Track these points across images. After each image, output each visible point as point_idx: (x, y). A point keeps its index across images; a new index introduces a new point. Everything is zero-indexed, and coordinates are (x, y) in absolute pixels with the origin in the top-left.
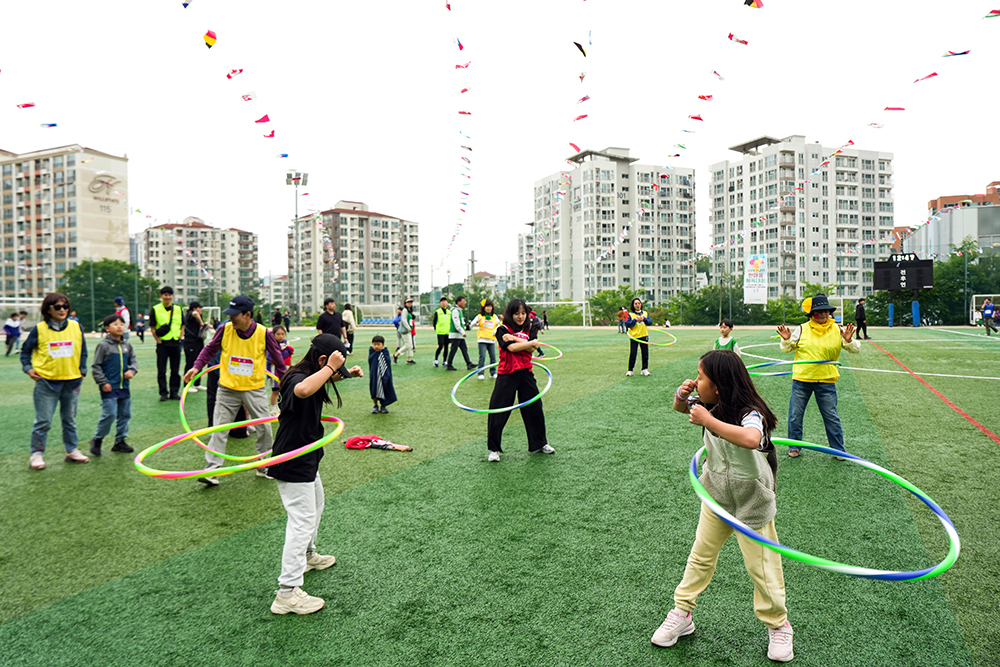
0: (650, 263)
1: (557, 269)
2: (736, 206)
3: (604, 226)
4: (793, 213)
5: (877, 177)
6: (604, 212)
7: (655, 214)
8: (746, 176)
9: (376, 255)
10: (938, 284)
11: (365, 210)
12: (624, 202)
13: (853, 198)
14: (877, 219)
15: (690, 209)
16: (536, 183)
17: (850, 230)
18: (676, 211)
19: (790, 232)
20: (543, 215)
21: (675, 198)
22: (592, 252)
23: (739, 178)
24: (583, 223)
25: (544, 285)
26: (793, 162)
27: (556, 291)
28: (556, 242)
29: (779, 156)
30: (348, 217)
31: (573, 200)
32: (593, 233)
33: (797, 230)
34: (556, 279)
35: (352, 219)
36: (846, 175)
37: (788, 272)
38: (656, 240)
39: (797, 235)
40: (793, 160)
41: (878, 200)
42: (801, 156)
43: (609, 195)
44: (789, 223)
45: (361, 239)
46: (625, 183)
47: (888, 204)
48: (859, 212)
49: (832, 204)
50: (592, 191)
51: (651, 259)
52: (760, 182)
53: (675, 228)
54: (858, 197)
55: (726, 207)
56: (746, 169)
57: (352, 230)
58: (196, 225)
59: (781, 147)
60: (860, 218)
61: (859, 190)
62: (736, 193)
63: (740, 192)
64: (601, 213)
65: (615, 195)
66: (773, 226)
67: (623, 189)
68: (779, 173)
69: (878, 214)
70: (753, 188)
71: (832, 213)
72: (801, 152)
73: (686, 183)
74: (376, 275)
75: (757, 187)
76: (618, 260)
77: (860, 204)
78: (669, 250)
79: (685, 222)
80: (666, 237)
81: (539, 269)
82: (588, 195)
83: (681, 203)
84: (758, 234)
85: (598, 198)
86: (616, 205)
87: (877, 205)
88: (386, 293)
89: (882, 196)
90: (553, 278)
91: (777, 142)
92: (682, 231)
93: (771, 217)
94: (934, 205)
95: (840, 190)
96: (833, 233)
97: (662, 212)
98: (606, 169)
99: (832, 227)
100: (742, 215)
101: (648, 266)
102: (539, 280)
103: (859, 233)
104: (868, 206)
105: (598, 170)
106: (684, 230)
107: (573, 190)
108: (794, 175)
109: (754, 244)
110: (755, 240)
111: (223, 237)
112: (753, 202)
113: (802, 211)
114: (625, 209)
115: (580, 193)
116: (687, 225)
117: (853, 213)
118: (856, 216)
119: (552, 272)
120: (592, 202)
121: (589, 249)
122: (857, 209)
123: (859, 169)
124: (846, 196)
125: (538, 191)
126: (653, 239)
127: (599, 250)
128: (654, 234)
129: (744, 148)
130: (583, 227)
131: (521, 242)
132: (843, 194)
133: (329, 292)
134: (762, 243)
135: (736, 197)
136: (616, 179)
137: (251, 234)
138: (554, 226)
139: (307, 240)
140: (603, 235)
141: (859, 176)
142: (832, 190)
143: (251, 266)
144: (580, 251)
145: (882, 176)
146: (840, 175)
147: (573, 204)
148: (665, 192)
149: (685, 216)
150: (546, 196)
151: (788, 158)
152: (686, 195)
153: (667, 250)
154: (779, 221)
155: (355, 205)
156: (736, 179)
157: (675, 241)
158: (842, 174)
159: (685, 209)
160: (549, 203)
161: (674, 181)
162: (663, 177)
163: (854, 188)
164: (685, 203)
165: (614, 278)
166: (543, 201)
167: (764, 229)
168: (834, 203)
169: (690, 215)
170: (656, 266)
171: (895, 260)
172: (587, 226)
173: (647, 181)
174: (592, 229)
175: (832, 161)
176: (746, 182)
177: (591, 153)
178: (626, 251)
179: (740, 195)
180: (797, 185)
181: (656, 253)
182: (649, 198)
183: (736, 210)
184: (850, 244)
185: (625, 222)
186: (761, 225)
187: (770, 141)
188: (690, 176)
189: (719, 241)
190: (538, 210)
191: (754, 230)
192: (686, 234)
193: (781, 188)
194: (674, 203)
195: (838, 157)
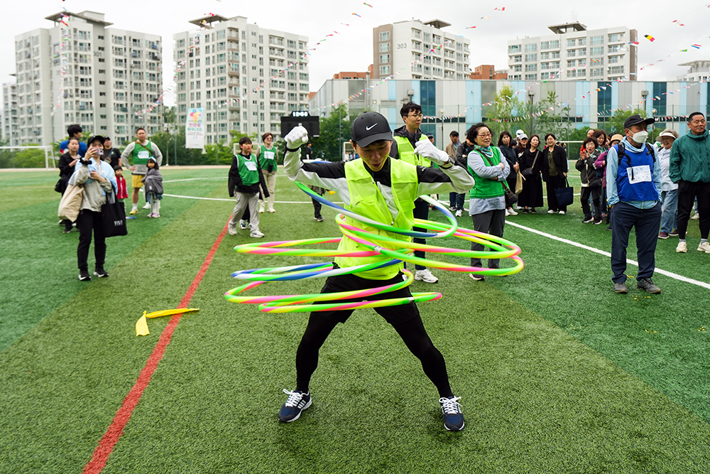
0: (124, 114)
1: (39, 117)
2: (195, 69)
3: (82, 80)
4: (238, 77)
5: (298, 54)
6: (82, 68)
7: (128, 72)
8: (202, 46)
10: (323, 134)
12: (100, 60)
13: (282, 69)
14: (298, 85)
15: (158, 69)
16: (16, 37)
17: (280, 93)
18: (146, 71)
19: (236, 92)
20: (24, 67)
21: (145, 60)
22: (71, 102)
23: (197, 46)
24: (62, 76)
25: (26, 131)
26: (238, 37)
27: (39, 137)
28: (37, 92)
29: (227, 32)
31: (53, 56)
32: (71, 85)
33: (241, 90)
34: (38, 126)
36: (276, 51)
37: (234, 124)
38: (129, 94)
39: (241, 94)
40: (238, 35)
41: (299, 71)
42: (243, 33)
43: (86, 53)
44: (235, 85)
46: (100, 43)
47: (305, 75)
48: (285, 79)
49: (266, 72)
50: (70, 49)
51: (125, 110)
52: (213, 51)
53: (145, 85)
54: (285, 68)
55: (187, 69)
56: (202, 39)
59: (229, 24)
60: (286, 84)
61: (285, 63)
62: (194, 58)
63: (197, 57)
64: (79, 68)
65: (91, 53)
66: (222, 87)
67: (100, 48)
68: (227, 45)
69: (299, 81)
70: (207, 55)
71: (267, 78)
72: (244, 30)
73: (154, 48)
75: (211, 55)
76: (96, 110)
77: (286, 73)
78: (141, 103)
79: (154, 80)
80: (137, 92)
81: (21, 116)
82: (67, 52)
83: (150, 64)
84: (212, 93)
85: (76, 55)
86: (92, 63)
87: (298, 75)
89: (301, 68)
90: (35, 125)
91: (225, 20)
92: (151, 87)
93: (222, 79)
94: (336, 77)
95: (272, 61)
96: (267, 94)
97: (134, 70)
98: (83, 30)
99: (267, 89)
100: (199, 77)
101: (122, 116)
102: (22, 127)
103: (286, 95)
104: (292, 75)
105: (75, 30)
106: (153, 87)
107: (52, 46)
108: (238, 47)
109: (209, 100)
110: (209, 97)
112: (208, 67)
113: (245, 76)
114: (101, 66)
115: (59, 49)
116: (155, 83)
117: (282, 79)
118: (284, 82)
119: (34, 120)
121: (69, 100)
122: (284, 77)
123: (285, 46)
124: (276, 67)
125: (18, 45)
126: (126, 93)
127: (77, 102)
128: (127, 89)
129: (201, 23)
130: (63, 79)
131: (5, 90)
132: (274, 65)
134: (215, 100)
135: (195, 61)
136: (92, 39)
138: (35, 78)
140: (81, 88)
141: (285, 52)
142: (266, 61)
144: (60, 101)
145: (301, 54)
146: (272, 51)
147: (53, 59)
148: (136, 54)
149: (154, 75)
150: (26, 49)
151: (234, 34)
152: (155, 58)
153: (139, 103)
154: (227, 83)
156: (194, 47)
157: (145, 96)
158: (274, 49)
159: (153, 69)
160: (29, 57)
161: (144, 45)
162: (135, 40)
163: (282, 61)
164: (154, 64)
165: (92, 127)
166: (24, 55)
167: (216, 88)
168: (268, 71)
169: (158, 75)
170: (129, 116)
171: (294, 115)
172: (66, 79)
173: (120, 43)
174: (71, 82)
175: (266, 39)
176: (203, 50)
177: (69, 14)
178: (102, 102)
179: (198, 60)
180: (240, 55)
181: (129, 105)
182: (122, 58)
183: (195, 73)
184: (280, 104)
185: (102, 77)
186: (214, 85)
187: (220, 19)
188: (158, 42)
189: (181, 97)
190: (19, 62)
191: (208, 89)
192: (154, 91)
193: (229, 57)
194: (144, 64)
195: (271, 37)
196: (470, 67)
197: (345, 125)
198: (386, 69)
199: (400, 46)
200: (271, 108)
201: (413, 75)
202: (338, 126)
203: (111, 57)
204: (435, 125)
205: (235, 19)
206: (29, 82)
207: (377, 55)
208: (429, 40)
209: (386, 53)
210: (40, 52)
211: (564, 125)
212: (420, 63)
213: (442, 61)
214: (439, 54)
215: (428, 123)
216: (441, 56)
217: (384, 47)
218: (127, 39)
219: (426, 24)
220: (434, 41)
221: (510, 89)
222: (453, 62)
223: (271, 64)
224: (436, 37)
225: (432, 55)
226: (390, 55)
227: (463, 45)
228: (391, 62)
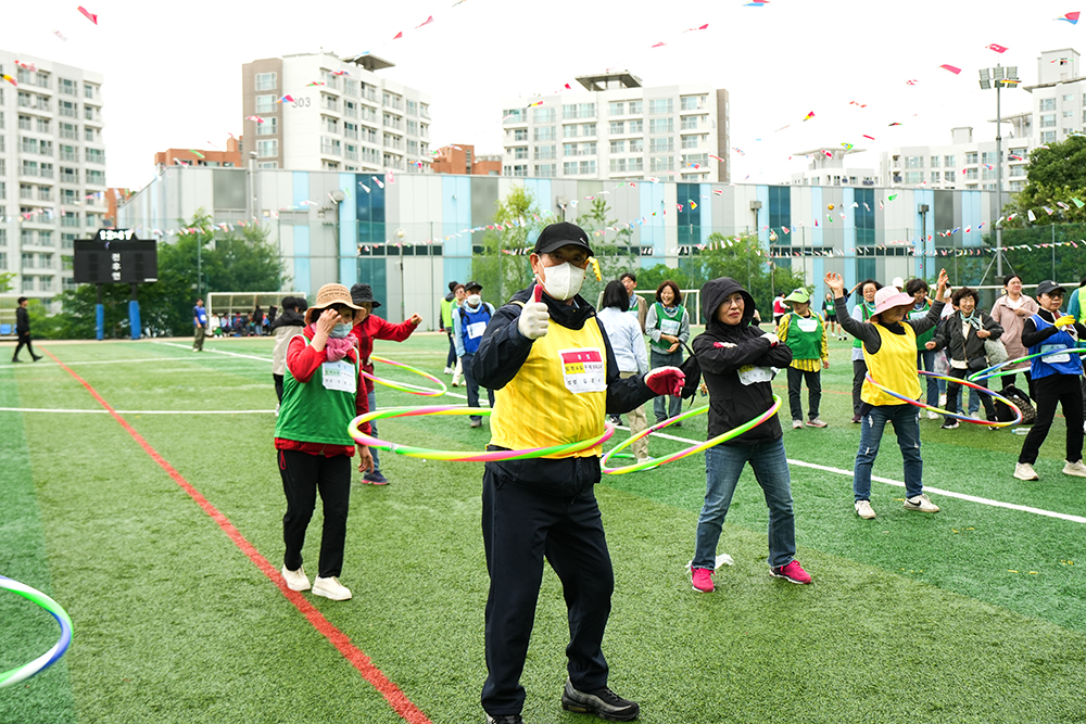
5: (81, 108)
10: (164, 276)
13: (46, 137)
14: (82, 173)
17: (41, 188)
36: (33, 100)
41: (83, 144)
47: (98, 152)
48: (54, 160)
49: (12, 142)
54: (53, 136)
60: (56, 170)
61: (54, 125)
69: (83, 165)
71: (12, 157)
77: (55, 148)
87: (82, 152)
89: (89, 138)
94: (162, 159)
95: (25, 121)
96: (14, 190)
103: (55, 193)
104: (68, 151)
117: (46, 159)
118: (50, 166)
122: (51, 154)
123: (53, 90)
124: (34, 132)
132: (29, 128)
141: (54, 102)
142: (11, 120)
145: (88, 108)
146: (24, 98)
158: (28, 95)
163: (47, 121)
168: (15, 141)
171: (103, 238)
184: (41, 210)
195: (21, 70)
197: (208, 258)
198: (270, 146)
199: (298, 103)
201: (324, 160)
202: (194, 262)
204: (384, 259)
207: (251, 118)
208: (353, 93)
209: (269, 115)
211: (623, 261)
212: (337, 137)
213: (380, 135)
214: (374, 120)
215: (371, 256)
216: (378, 125)
217: (266, 103)
219: (348, 61)
220: (363, 96)
221: (526, 194)
222: (399, 138)
223: (21, 126)
224: (366, 87)
225: (360, 122)
226: (278, 116)
227: (419, 105)
228: (278, 133)
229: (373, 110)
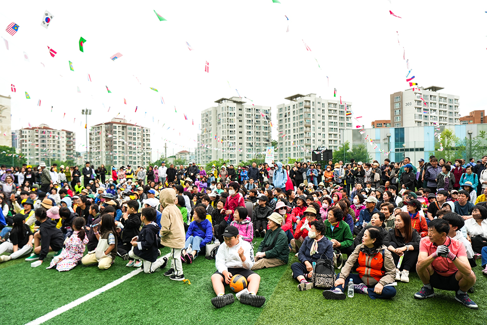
0: (251, 148)
1: (211, 150)
2: (287, 123)
3: (231, 131)
4: (310, 127)
5: (345, 112)
6: (231, 125)
7: (253, 126)
8: (291, 111)
9: (130, 143)
11: (125, 122)
12: (240, 121)
13: (335, 121)
15: (269, 124)
16: (202, 112)
17: (334, 135)
18: (263, 125)
19: (309, 135)
20: (205, 126)
21: (262, 119)
22: (225, 143)
23: (289, 111)
24: (222, 130)
25: (205, 157)
27: (210, 160)
28: (210, 138)
29: (304, 102)
30: (117, 125)
31: (218, 120)
33: (312, 134)
34: (210, 154)
35: (119, 127)
36: (332, 111)
38: (254, 138)
39: (312, 136)
40: (310, 104)
41: (346, 122)
43: (233, 118)
44: (308, 131)
45: (123, 136)
46: (240, 112)
47: (350, 124)
48: (338, 127)
49: (326, 123)
50: (225, 116)
51: (252, 146)
52: (297, 114)
53: (262, 133)
54: (338, 121)
55: (284, 124)
56: (291, 107)
57: (119, 131)
58: (45, 128)
59: (305, 98)
61: (338, 118)
62: (287, 118)
63: (289, 117)
64: (229, 126)
65: (235, 118)
66: (301, 133)
67: (240, 115)
68: (304, 110)
69: (346, 128)
70: (294, 116)
71: (327, 127)
72: (313, 101)
73: (267, 113)
74: (130, 152)
75: (296, 116)
76: (237, 146)
77: (338, 124)
78: (259, 142)
79: (267, 130)
80: (258, 137)
81: (203, 150)
82: (224, 118)
83: (265, 122)
84: (296, 136)
85: (228, 119)
86: (236, 122)
87: (345, 124)
88: (135, 161)
89: (347, 120)
90: (209, 154)
91: (304, 96)
92: (265, 134)
93: (301, 128)
94: (373, 124)
95: (330, 117)
96: (327, 135)
97: (256, 125)
98: (231, 106)
99: (327, 133)
100: (290, 127)
101: (250, 149)
102: (203, 155)
103: (338, 136)
104: (342, 124)
105: (228, 107)
107: (217, 115)
108: (310, 111)
109: (295, 140)
110: (295, 138)
111: (59, 134)
112: (294, 122)
113: (314, 126)
114: (240, 124)
115: (220, 117)
116: (267, 131)
117: (336, 127)
118: (337, 129)
120: (225, 121)
121: (224, 141)
123: (338, 109)
124: (333, 120)
125: (203, 115)
126: (252, 137)
127: (228, 142)
128: (253, 135)
129: (291, 98)
131: (198, 137)
132: (331, 119)
133: (108, 160)
134: (297, 140)
136: (236, 111)
137: (72, 132)
138: (210, 131)
139: (98, 136)
140: (230, 136)
141: (338, 112)
142: (326, 117)
143: (72, 147)
145: (347, 112)
146: (330, 112)
147: (218, 122)
148: (258, 117)
149: (267, 127)
150: (206, 117)
151: (308, 104)
152: (267, 118)
153: (258, 142)
154: (304, 130)
155: (121, 120)
156: (287, 112)
157: (262, 138)
159: (267, 124)
160: (207, 121)
161: (262, 112)
162: (257, 110)
163: (336, 117)
164: (267, 122)
166: (205, 120)
167: (298, 133)
169: (269, 127)
170: (254, 149)
172: (223, 131)
173: (249, 112)
174: (226, 133)
175: (326, 105)
176: (291, 113)
177: (225, 99)
178: (240, 142)
179: (289, 119)
180: (311, 115)
181: (254, 143)
182: (250, 119)
183: (288, 125)
184: (334, 141)
185: (240, 130)
186: (297, 132)
187: (301, 96)
188: (269, 110)
189: (281, 138)
190: (203, 124)
191: (295, 134)
192: (267, 135)
193: (305, 116)
194: (262, 122)
195: (329, 104)
196: (459, 113)
198: (399, 118)
199: (407, 104)
200: (330, 143)
201: (416, 121)
203: (245, 119)
205: (310, 95)
206: (207, 133)
207: (393, 110)
208: (427, 99)
209: (398, 109)
210: (212, 119)
212: (420, 113)
213: (438, 111)
214: (436, 107)
216: (437, 108)
217: (397, 106)
218: (253, 109)
219: (426, 89)
220: (431, 99)
222: (445, 111)
223: (329, 119)
224: (432, 97)
225: (429, 108)
226: (401, 110)
227: (454, 100)
228: (401, 114)
229: (435, 104)
